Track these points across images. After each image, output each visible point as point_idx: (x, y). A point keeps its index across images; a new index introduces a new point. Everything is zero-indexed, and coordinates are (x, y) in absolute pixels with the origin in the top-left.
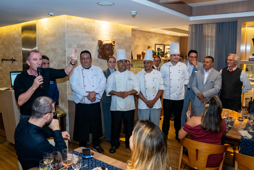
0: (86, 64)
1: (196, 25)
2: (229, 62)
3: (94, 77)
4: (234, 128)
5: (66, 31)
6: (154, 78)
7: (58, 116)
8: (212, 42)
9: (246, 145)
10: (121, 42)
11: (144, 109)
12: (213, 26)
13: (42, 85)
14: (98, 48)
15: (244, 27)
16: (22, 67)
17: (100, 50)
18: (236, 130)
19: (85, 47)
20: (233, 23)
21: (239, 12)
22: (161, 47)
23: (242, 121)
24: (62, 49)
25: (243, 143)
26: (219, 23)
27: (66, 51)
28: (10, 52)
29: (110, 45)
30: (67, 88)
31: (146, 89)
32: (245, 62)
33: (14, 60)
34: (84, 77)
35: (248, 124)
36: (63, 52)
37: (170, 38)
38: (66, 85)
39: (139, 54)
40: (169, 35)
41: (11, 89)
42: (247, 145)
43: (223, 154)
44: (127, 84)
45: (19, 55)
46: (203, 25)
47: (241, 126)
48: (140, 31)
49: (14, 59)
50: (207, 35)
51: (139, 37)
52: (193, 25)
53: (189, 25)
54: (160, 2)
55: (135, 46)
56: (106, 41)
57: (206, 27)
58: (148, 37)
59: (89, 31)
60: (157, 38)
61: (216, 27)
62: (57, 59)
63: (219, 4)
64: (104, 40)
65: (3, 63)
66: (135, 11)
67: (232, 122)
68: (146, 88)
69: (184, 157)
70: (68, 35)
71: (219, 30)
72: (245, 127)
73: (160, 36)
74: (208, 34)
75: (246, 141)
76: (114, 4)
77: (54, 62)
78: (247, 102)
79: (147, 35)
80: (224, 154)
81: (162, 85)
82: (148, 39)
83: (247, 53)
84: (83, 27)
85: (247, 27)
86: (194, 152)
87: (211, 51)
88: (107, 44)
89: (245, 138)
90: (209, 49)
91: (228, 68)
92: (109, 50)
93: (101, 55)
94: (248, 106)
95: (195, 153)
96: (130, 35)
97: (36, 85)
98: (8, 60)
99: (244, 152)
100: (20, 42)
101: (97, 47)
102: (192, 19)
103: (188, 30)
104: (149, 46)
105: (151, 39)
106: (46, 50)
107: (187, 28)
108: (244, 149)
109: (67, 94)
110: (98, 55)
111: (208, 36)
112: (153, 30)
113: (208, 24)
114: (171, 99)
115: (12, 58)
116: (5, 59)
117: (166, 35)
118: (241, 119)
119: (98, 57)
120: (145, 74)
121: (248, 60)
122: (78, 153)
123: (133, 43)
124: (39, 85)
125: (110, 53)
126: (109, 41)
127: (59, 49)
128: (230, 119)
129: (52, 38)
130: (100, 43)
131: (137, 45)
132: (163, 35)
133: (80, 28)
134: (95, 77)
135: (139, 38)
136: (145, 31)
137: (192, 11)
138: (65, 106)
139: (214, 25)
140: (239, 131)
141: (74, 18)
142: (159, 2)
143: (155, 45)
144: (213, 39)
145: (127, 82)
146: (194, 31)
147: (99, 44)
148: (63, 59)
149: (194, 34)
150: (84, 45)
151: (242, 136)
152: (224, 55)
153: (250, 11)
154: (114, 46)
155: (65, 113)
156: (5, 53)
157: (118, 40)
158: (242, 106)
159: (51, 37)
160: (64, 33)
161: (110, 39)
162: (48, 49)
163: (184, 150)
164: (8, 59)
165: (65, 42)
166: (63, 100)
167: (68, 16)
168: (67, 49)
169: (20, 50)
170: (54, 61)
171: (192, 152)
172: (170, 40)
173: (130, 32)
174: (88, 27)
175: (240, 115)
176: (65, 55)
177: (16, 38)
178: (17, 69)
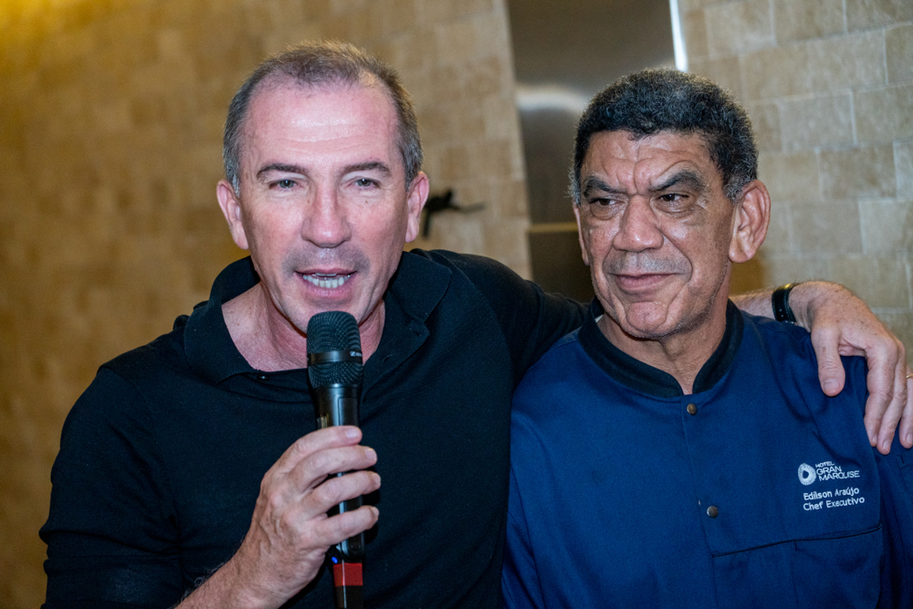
13: (351, 558)
97: (273, 557)
124: (316, 556)
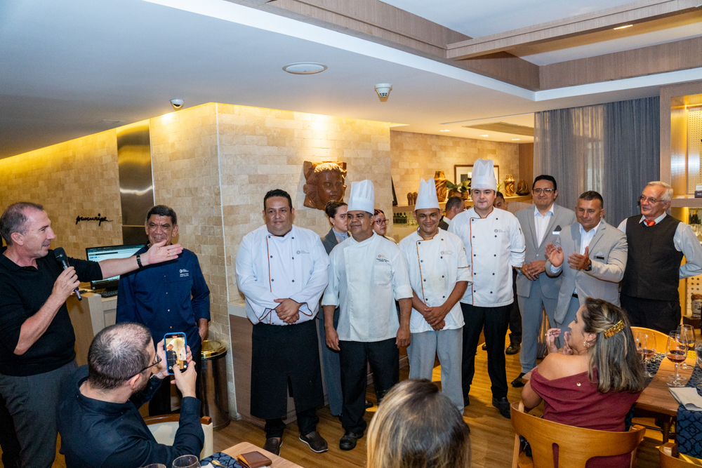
0: (279, 226)
1: (553, 112)
2: (646, 205)
3: (296, 256)
4: (658, 380)
5: (218, 143)
6: (442, 253)
7: (207, 355)
8: (595, 152)
9: (692, 430)
10: (363, 164)
11: (421, 331)
12: (597, 112)
14: (304, 182)
15: (680, 110)
16: (121, 234)
17: (310, 188)
18: (665, 386)
19: (270, 182)
20: (648, 102)
21: (662, 70)
22: (469, 171)
23: (680, 361)
24: (210, 187)
25: (684, 424)
26: (613, 103)
27: (219, 193)
28: (95, 200)
29: (334, 174)
30: (226, 285)
31: (425, 281)
32: (687, 202)
33: (104, 219)
34: (271, 257)
35: (697, 369)
36: (213, 195)
37: (494, 148)
38: (225, 279)
39: (412, 193)
40: (491, 142)
41: (89, 290)
42: (696, 428)
43: (628, 455)
44: (373, 271)
45: (113, 205)
46: (571, 110)
47: (679, 373)
48: (414, 133)
49: (102, 216)
50: (581, 135)
51: (412, 148)
52: (544, 112)
53: (535, 113)
54: (448, 57)
55: (403, 173)
56: (324, 162)
57: (579, 117)
58: (434, 148)
59: (278, 140)
60: (460, 150)
61: (606, 115)
62: (199, 213)
63: (609, 55)
64: (318, 162)
65: (81, 228)
66: (387, 85)
67: (654, 363)
68: (424, 277)
69: (523, 463)
70: (225, 153)
71: (614, 121)
72: (690, 376)
73: (466, 144)
74: (586, 133)
75: (693, 419)
76: (326, 68)
77: (193, 222)
78: (696, 306)
79: (433, 142)
80: (632, 453)
81: (465, 269)
82: (435, 154)
83: (689, 178)
84: (262, 132)
85: (686, 111)
86: (548, 451)
87: (595, 177)
88: (326, 171)
89: (688, 409)
90: (590, 171)
91: (644, 218)
92: (333, 186)
93: (313, 199)
94: (700, 316)
95: (551, 452)
96: (385, 144)
98: (91, 219)
99: (689, 448)
100: (114, 174)
101: (301, 179)
102: (540, 96)
103: (531, 125)
104: (438, 171)
105: (443, 154)
106: (173, 191)
107: (529, 121)
108: (689, 440)
109: (228, 300)
110: (303, 201)
111: (585, 140)
112: (445, 130)
113: (582, 107)
114: (476, 304)
115: (99, 215)
116: (84, 217)
117: (481, 141)
118: (677, 357)
119: (305, 205)
120: (419, 243)
121: (693, 197)
122: (231, 460)
123: (394, 165)
125: (335, 192)
126: (331, 164)
127: (204, 188)
128: (648, 356)
129: (186, 161)
130: (309, 168)
131: (407, 170)
132: (475, 141)
133: (254, 134)
134: (298, 257)
135: (413, 152)
136: (426, 134)
137: (538, 76)
138: (224, 329)
139: (600, 110)
140: (672, 389)
141: (237, 108)
142: (446, 56)
143: (456, 166)
144: (597, 145)
145: (373, 267)
146: (547, 126)
147: (306, 173)
148: (215, 214)
149: (548, 135)
150: (267, 176)
151: (681, 405)
152: (629, 186)
153: (691, 68)
154: (345, 174)
155: (225, 349)
156: (82, 203)
157: (356, 159)
158: (684, 318)
159: (184, 158)
160: (213, 149)
161: (335, 159)
162: (179, 190)
163: (522, 445)
164: (90, 217)
165: (217, 169)
166: (218, 315)
167: (222, 105)
168: (223, 187)
169: (116, 194)
170: (193, 218)
171: (542, 450)
172: (494, 152)
173: (387, 138)
174: (275, 131)
175: (675, 343)
176: (218, 204)
177: (106, 164)
178: (112, 240)
